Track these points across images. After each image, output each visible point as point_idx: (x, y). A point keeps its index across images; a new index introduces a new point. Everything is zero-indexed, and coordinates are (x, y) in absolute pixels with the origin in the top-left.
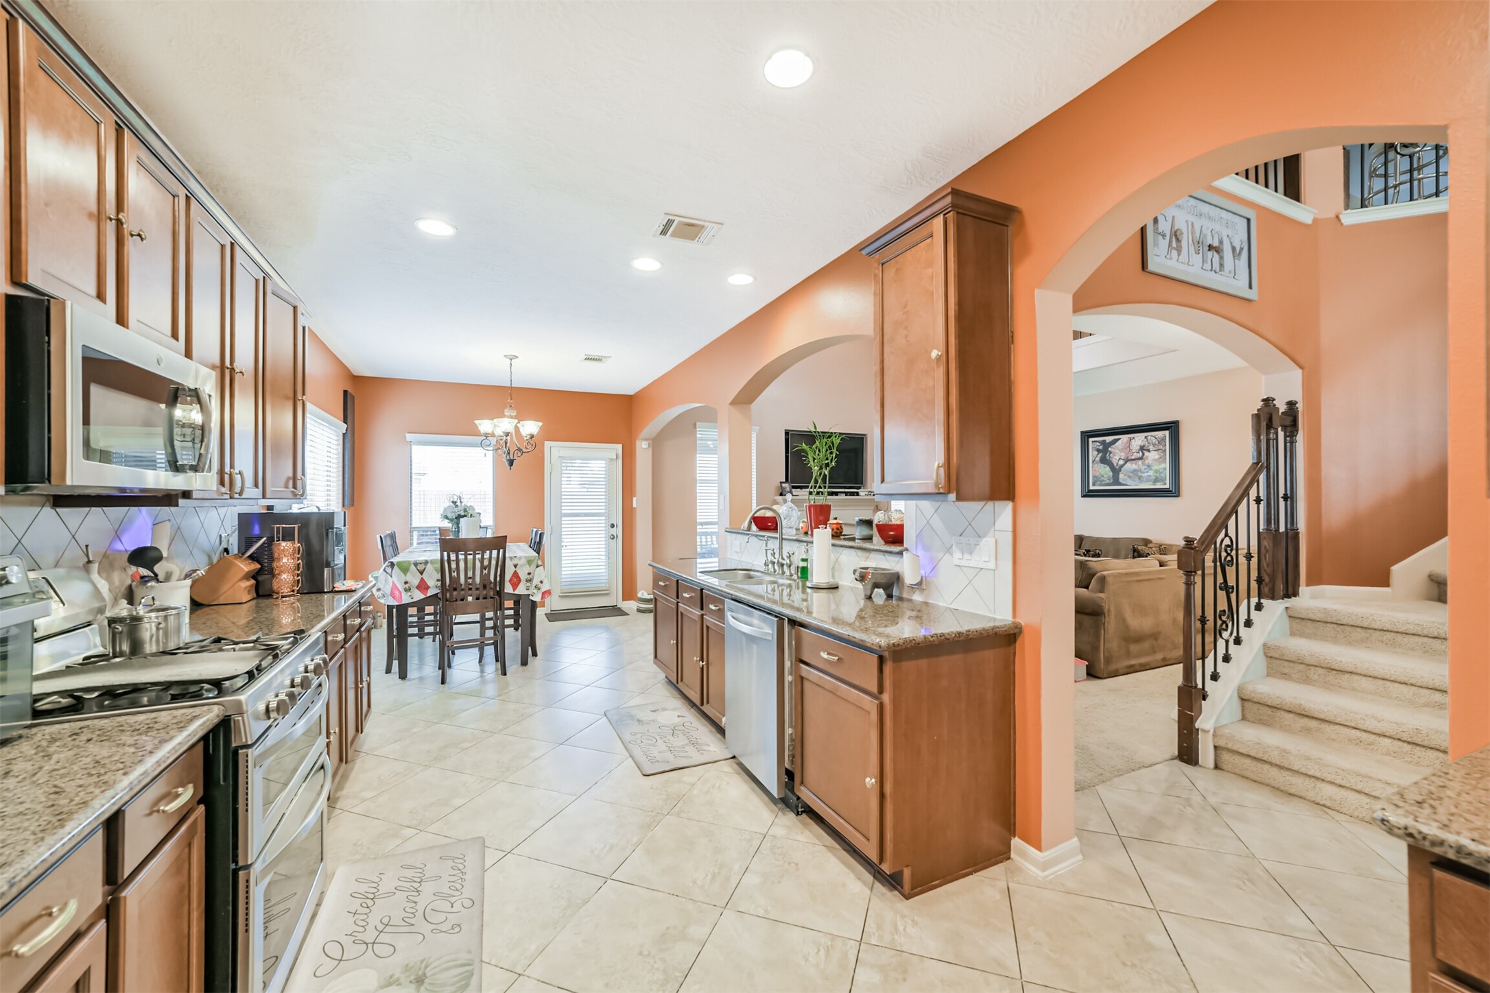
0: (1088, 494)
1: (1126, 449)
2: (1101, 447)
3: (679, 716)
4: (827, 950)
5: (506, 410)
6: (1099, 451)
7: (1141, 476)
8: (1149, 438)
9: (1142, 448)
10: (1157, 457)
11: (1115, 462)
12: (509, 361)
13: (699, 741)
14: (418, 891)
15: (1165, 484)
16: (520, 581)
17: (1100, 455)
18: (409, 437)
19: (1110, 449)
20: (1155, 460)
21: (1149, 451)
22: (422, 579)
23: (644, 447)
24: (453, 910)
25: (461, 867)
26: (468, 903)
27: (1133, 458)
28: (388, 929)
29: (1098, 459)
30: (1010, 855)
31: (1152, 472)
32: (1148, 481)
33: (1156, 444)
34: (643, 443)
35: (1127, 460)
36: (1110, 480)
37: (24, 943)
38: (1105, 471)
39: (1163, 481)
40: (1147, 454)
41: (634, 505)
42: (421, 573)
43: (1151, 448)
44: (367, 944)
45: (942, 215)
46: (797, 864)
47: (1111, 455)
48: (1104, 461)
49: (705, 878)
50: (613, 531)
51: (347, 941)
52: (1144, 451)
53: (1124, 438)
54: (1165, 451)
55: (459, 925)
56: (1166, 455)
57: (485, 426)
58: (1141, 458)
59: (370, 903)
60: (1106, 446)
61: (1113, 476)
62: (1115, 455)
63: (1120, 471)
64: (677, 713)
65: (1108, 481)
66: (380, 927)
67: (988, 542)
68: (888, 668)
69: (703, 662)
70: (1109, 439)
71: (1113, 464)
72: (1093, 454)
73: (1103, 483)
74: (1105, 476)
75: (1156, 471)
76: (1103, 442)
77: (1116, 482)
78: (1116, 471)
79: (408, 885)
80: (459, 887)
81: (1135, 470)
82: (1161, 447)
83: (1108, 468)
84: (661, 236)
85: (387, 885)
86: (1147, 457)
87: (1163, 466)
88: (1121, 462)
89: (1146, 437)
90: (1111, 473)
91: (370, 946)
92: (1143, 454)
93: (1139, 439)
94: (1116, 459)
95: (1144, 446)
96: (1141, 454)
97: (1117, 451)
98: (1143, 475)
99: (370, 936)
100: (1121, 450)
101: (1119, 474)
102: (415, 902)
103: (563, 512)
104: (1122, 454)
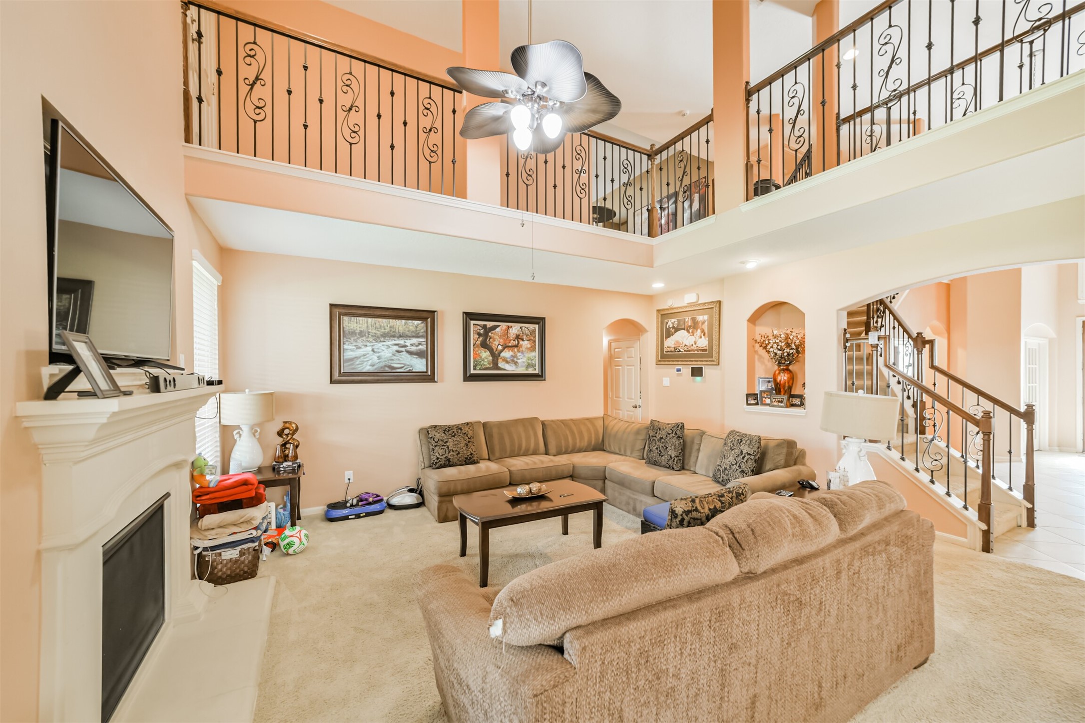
0: (469, 378)
1: (504, 335)
2: (482, 331)
6: (479, 334)
7: (517, 362)
8: (523, 328)
9: (518, 337)
10: (529, 346)
11: (494, 347)
15: (535, 370)
17: (481, 339)
19: (490, 334)
20: (527, 348)
21: (523, 340)
27: (510, 345)
29: (479, 342)
31: (525, 358)
32: (522, 366)
33: (528, 335)
35: (505, 347)
36: (490, 365)
38: (485, 354)
39: (533, 366)
40: (521, 342)
43: (525, 337)
47: (491, 340)
48: (485, 345)
52: (519, 340)
53: (504, 325)
54: (535, 341)
56: (535, 345)
58: (516, 346)
60: (487, 330)
61: (493, 360)
62: (495, 341)
63: (499, 356)
65: (488, 366)
70: (490, 324)
71: (493, 349)
72: (473, 337)
73: (484, 367)
74: (486, 360)
75: (529, 359)
76: (484, 327)
77: (496, 366)
78: (495, 356)
81: (512, 356)
82: (532, 338)
83: (488, 353)
86: (521, 346)
87: (533, 354)
88: (500, 348)
89: (521, 328)
90: (491, 358)
92: (519, 343)
93: (515, 329)
94: (495, 345)
95: (519, 335)
96: (517, 342)
97: (496, 337)
98: (518, 361)
100: (500, 337)
101: (498, 359)
104: (501, 340)
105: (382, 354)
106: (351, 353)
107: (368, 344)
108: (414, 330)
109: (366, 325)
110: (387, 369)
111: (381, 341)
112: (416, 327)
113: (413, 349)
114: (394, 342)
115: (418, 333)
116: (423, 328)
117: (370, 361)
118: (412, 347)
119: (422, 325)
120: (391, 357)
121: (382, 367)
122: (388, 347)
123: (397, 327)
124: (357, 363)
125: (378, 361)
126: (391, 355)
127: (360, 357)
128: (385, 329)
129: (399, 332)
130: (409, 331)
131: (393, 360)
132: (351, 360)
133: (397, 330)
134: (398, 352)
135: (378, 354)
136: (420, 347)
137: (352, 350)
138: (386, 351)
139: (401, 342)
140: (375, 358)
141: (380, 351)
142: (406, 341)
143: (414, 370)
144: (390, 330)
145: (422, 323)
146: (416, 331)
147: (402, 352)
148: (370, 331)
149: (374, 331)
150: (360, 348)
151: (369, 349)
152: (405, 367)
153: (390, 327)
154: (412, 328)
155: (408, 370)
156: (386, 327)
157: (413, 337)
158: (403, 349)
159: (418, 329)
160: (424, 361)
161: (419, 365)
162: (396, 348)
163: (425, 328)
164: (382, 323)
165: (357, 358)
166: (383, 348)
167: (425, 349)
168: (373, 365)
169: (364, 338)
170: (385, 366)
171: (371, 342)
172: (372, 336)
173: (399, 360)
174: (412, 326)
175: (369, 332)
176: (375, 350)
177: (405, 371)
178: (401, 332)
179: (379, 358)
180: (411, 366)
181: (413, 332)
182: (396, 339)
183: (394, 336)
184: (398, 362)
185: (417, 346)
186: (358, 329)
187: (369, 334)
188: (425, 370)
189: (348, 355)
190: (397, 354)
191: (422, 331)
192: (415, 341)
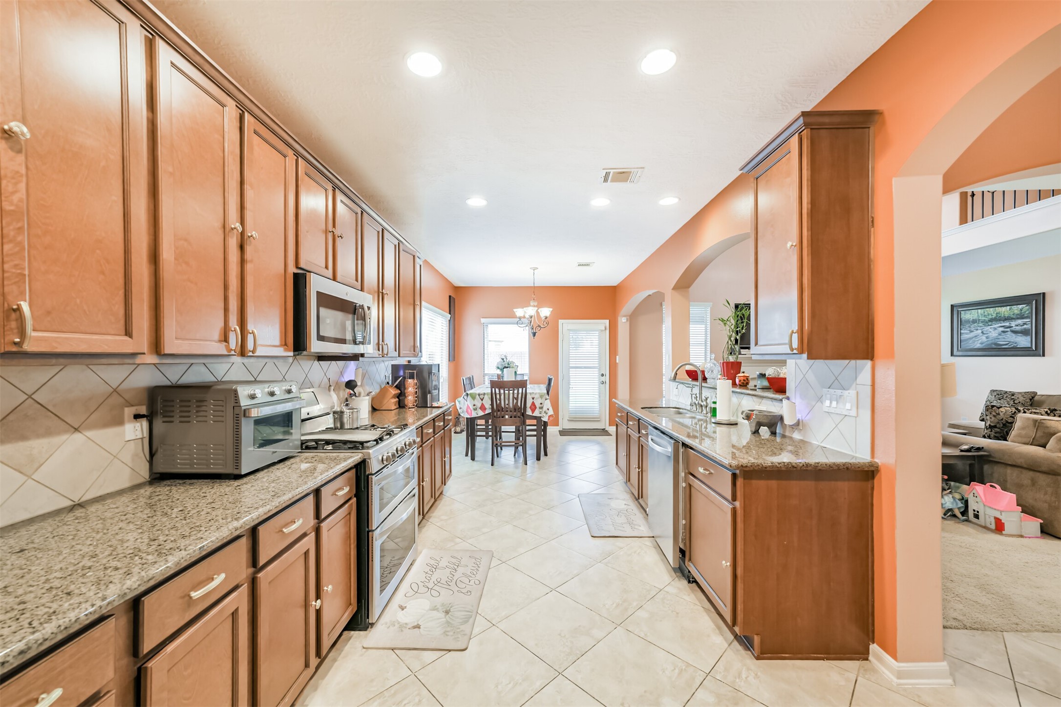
3: (625, 504)
4: (681, 671)
5: (531, 302)
12: (533, 271)
13: (634, 522)
14: (456, 570)
16: (536, 408)
18: (483, 320)
22: (482, 404)
23: (623, 321)
24: (470, 584)
25: (478, 564)
26: (477, 582)
28: (439, 584)
30: (868, 657)
34: (623, 318)
37: (286, 529)
41: (617, 361)
42: (482, 400)
44: (429, 589)
45: (797, 134)
46: (677, 613)
49: (612, 605)
50: (603, 379)
51: (421, 584)
55: (470, 592)
57: (519, 312)
59: (434, 570)
64: (625, 502)
66: (436, 582)
67: (850, 394)
68: (740, 482)
69: (639, 469)
79: (452, 566)
80: (475, 573)
84: (604, 183)
85: (443, 563)
91: (430, 590)
99: (430, 585)
102: (453, 575)
103: (570, 365)
105: (990, 334)
106: (966, 336)
107: (979, 328)
108: (1019, 312)
109: (977, 314)
110: (993, 346)
111: (989, 325)
112: (1021, 310)
113: (1018, 328)
114: (1000, 325)
115: (1024, 315)
116: (1028, 310)
117: (980, 341)
118: (1017, 327)
119: (1027, 307)
120: (997, 336)
121: (989, 345)
122: (995, 329)
123: (1003, 313)
124: (971, 342)
125: (986, 340)
126: (997, 335)
127: (973, 338)
128: (992, 316)
129: (1004, 317)
130: (1013, 314)
131: (999, 339)
132: (966, 340)
133: (1003, 315)
134: (1003, 332)
135: (986, 335)
136: (1025, 326)
137: (966, 333)
138: (993, 332)
139: (1007, 324)
140: (984, 338)
141: (988, 332)
142: (1011, 323)
143: (1018, 346)
144: (997, 316)
145: (1026, 306)
146: (1021, 313)
147: (1007, 332)
148: (980, 318)
149: (983, 318)
150: (973, 331)
151: (980, 331)
152: (1010, 344)
153: (997, 314)
154: (1016, 312)
155: (1012, 346)
156: (993, 314)
157: (1018, 318)
158: (1008, 330)
159: (1023, 311)
160: (1029, 338)
161: (1024, 341)
162: (1002, 329)
163: (1030, 310)
164: (990, 311)
165: (971, 339)
166: (990, 330)
167: (1030, 328)
168: (981, 343)
169: (976, 324)
170: (992, 344)
171: (981, 327)
172: (982, 322)
173: (1004, 338)
174: (1016, 310)
175: (979, 320)
176: (984, 332)
177: (1010, 347)
178: (1007, 316)
179: (987, 338)
180: (1016, 343)
181: (1018, 315)
182: (1001, 322)
183: (1000, 320)
184: (1003, 340)
185: (1022, 326)
186: (972, 318)
187: (979, 321)
188: (1030, 346)
189: (964, 337)
190: (1003, 334)
191: (1027, 312)
192: (1020, 322)
